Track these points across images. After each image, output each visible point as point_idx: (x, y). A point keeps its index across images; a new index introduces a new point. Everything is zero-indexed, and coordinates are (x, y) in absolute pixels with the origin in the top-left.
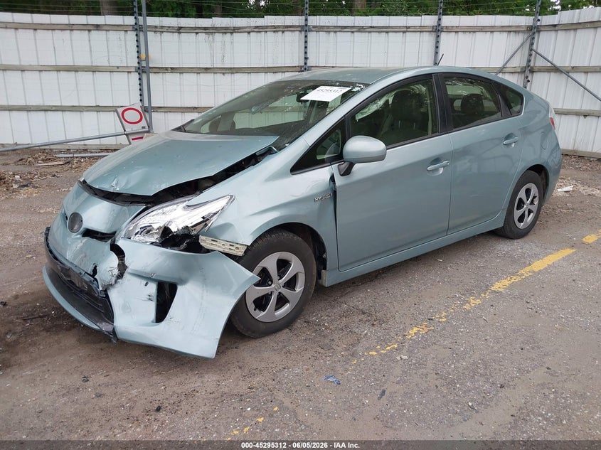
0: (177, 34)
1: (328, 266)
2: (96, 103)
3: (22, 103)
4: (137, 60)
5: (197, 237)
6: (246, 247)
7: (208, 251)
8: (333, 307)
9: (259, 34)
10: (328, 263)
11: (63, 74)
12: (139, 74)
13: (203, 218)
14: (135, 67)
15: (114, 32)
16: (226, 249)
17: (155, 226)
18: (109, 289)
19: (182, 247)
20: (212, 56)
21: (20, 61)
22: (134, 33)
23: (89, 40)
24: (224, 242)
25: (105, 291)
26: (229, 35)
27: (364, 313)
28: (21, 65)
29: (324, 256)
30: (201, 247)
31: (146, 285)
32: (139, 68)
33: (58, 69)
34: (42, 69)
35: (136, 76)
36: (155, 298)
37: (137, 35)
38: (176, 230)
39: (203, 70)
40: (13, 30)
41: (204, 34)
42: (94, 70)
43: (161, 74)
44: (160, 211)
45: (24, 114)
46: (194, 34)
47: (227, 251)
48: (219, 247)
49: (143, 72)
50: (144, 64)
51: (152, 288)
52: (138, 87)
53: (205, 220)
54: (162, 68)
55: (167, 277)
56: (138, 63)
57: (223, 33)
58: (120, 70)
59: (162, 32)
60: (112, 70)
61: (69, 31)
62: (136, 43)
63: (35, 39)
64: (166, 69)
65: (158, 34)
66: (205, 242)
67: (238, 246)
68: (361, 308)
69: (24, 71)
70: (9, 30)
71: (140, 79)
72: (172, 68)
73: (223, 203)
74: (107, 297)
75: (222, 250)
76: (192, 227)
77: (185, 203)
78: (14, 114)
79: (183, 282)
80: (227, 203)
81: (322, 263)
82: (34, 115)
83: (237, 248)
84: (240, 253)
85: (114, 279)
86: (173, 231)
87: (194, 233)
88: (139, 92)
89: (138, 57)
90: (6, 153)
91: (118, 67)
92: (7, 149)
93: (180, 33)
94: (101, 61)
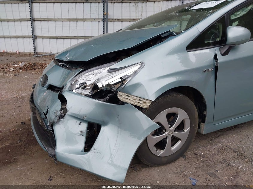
0: (121, 3)
1: (206, 120)
2: (84, 35)
3: (54, 35)
4: (103, 15)
5: (116, 92)
6: (151, 102)
7: (123, 103)
8: (211, 145)
9: (159, 2)
10: (207, 118)
11: (71, 22)
12: (103, 22)
13: (121, 78)
14: (102, 19)
15: (94, 3)
16: (136, 102)
17: (88, 83)
18: (54, 125)
19: (106, 99)
20: (137, 13)
21: (55, 16)
22: (102, 3)
23: (83, 7)
24: (135, 98)
25: (52, 126)
26: (145, 3)
27: (235, 152)
28: (55, 19)
29: (205, 113)
30: (119, 100)
31: (80, 124)
32: (103, 19)
33: (70, 20)
34: (63, 21)
35: (102, 23)
36: (85, 134)
37: (103, 4)
38: (101, 86)
39: (132, 20)
40: (53, 3)
41: (133, 3)
42: (84, 20)
43: (113, 22)
44: (92, 72)
45: (55, 40)
46: (129, 3)
47: (136, 104)
48: (131, 100)
49: (105, 21)
50: (106, 18)
51: (84, 127)
52: (102, 28)
53: (123, 80)
54: (114, 19)
55: (95, 120)
56: (103, 17)
57: (142, 2)
58: (95, 20)
59: (115, 2)
60: (92, 20)
61: (75, 3)
62: (103, 8)
63: (61, 7)
64: (115, 19)
65: (113, 4)
66: (122, 96)
67: (145, 101)
68: (232, 147)
69: (56, 21)
70: (51, 3)
71: (103, 24)
72: (118, 19)
73: (136, 68)
74: (53, 130)
75: (132, 103)
76: (113, 85)
77: (109, 67)
78: (51, 40)
79: (105, 124)
80: (139, 68)
81: (202, 118)
82: (59, 40)
83: (144, 102)
84: (146, 106)
85: (57, 118)
86: (99, 87)
87: (114, 89)
88: (103, 30)
89: (103, 14)
90: (47, 56)
91: (94, 19)
92: (47, 54)
93: (122, 3)
94: (87, 17)
